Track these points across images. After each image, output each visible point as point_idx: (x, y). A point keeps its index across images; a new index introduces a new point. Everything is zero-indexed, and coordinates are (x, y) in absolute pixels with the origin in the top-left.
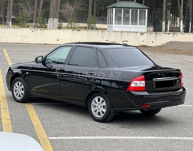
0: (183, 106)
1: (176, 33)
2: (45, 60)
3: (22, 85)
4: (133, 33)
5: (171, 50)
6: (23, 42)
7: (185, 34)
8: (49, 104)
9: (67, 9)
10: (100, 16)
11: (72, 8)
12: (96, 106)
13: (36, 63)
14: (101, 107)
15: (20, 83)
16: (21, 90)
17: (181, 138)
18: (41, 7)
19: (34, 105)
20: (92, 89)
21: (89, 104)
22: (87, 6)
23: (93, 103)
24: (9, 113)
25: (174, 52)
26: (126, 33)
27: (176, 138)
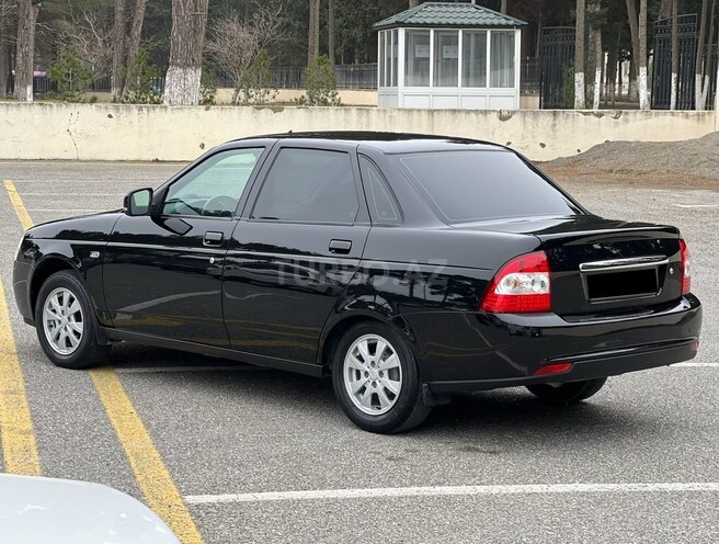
0: (686, 368)
1: (627, 113)
2: (163, 203)
3: (76, 302)
4: (473, 115)
5: (611, 171)
6: (75, 157)
7: (657, 115)
8: (180, 369)
9: (232, 38)
10: (350, 60)
11: (247, 36)
12: (362, 373)
13: (129, 213)
14: (381, 373)
15: (67, 294)
16: (73, 318)
17: (696, 486)
18: (137, 32)
19: (125, 375)
20: (343, 309)
21: (334, 367)
22: (300, 28)
23: (350, 361)
24: (27, 410)
25: (619, 181)
26: (449, 116)
27: (679, 487)
